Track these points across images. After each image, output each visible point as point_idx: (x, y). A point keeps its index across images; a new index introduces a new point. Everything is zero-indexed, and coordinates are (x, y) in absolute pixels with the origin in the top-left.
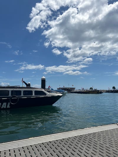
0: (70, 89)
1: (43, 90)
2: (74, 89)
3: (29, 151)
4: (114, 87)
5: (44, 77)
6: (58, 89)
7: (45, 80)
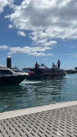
1: (9, 69)
3: (7, 124)
4: (76, 68)
5: (10, 57)
6: (23, 69)
7: (11, 59)
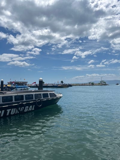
0: (22, 83)
2: (26, 83)
4: (62, 81)
